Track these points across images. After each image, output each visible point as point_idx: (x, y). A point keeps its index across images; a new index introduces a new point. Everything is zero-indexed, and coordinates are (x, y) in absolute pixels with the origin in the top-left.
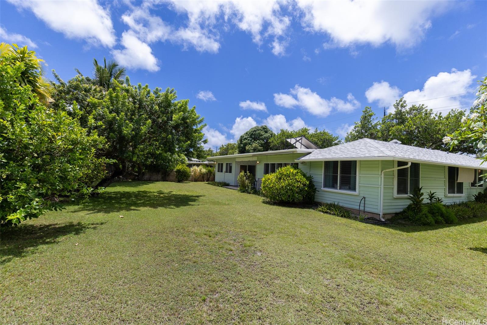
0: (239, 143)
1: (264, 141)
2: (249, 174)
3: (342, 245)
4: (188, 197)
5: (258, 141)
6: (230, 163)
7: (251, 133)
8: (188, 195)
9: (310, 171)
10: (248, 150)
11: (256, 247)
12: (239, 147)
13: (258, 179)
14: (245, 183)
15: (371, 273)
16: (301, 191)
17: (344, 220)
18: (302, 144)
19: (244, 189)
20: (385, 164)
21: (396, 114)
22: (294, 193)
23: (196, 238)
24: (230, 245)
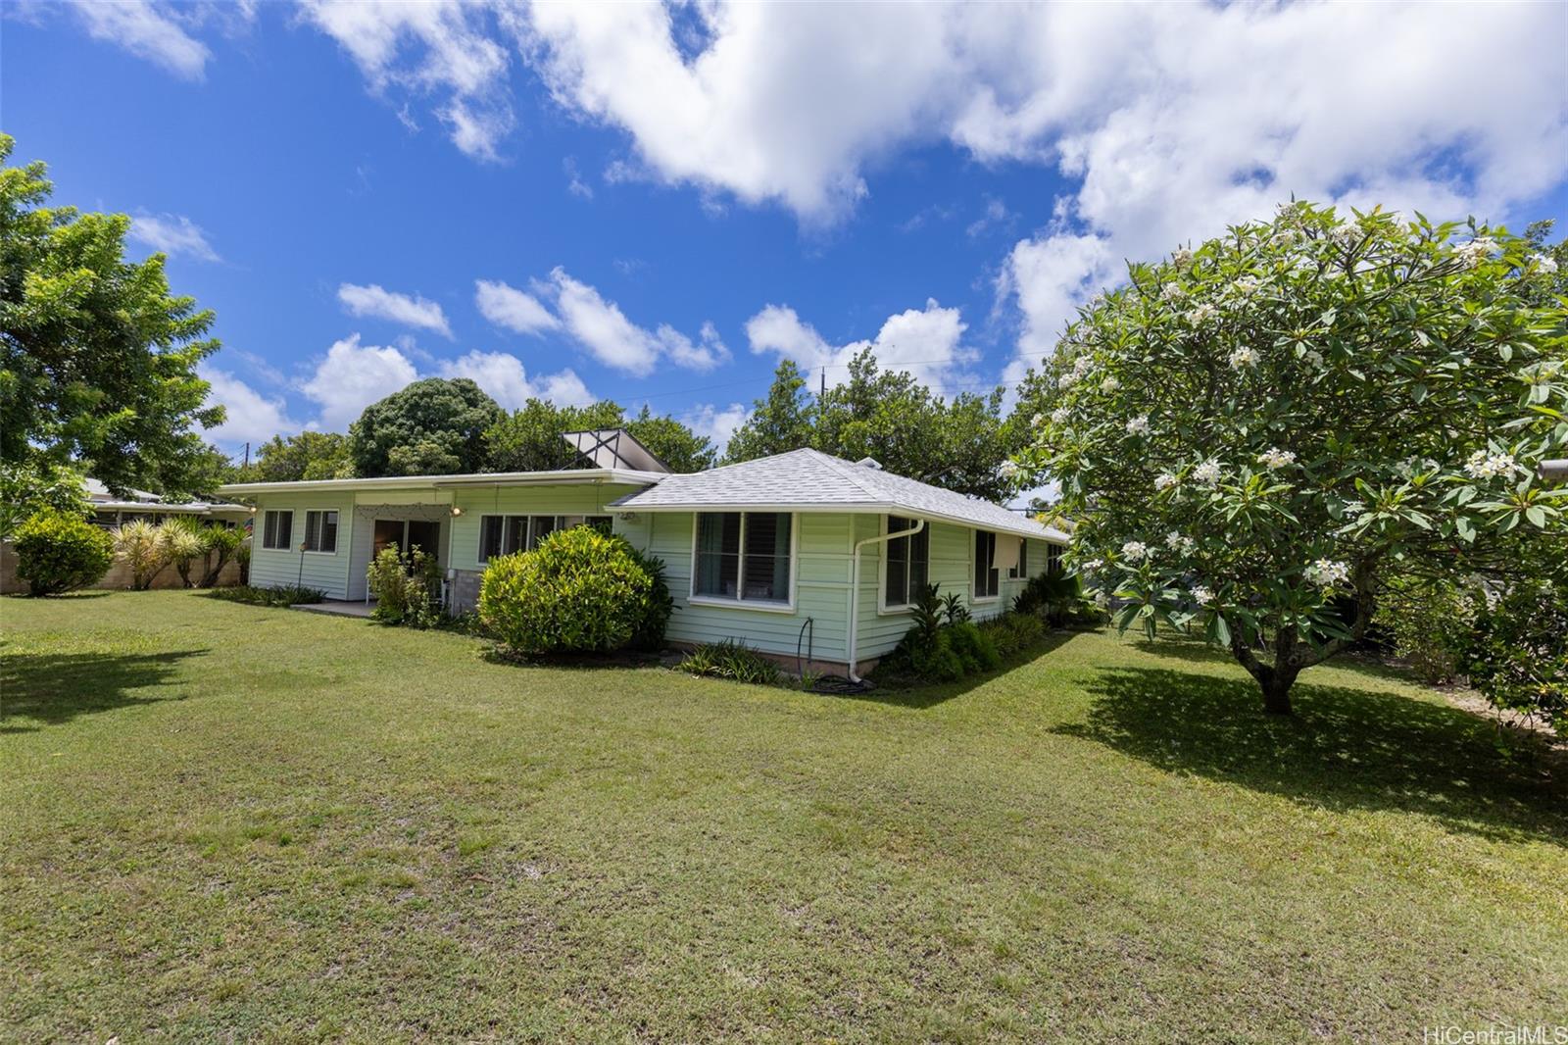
0: (361, 434)
1: (462, 434)
2: (419, 555)
3: (789, 777)
4: (114, 664)
5: (440, 433)
6: (326, 513)
7: (412, 402)
8: (109, 656)
9: (651, 543)
10: (397, 462)
11: (511, 844)
12: (358, 451)
13: (457, 571)
14: (403, 591)
15: (891, 849)
16: (628, 609)
17: (764, 694)
18: (617, 455)
19: (395, 611)
20: (862, 522)
21: (853, 390)
22: (603, 619)
23: (206, 865)
24: (394, 861)
